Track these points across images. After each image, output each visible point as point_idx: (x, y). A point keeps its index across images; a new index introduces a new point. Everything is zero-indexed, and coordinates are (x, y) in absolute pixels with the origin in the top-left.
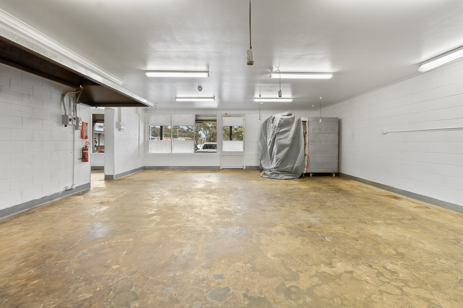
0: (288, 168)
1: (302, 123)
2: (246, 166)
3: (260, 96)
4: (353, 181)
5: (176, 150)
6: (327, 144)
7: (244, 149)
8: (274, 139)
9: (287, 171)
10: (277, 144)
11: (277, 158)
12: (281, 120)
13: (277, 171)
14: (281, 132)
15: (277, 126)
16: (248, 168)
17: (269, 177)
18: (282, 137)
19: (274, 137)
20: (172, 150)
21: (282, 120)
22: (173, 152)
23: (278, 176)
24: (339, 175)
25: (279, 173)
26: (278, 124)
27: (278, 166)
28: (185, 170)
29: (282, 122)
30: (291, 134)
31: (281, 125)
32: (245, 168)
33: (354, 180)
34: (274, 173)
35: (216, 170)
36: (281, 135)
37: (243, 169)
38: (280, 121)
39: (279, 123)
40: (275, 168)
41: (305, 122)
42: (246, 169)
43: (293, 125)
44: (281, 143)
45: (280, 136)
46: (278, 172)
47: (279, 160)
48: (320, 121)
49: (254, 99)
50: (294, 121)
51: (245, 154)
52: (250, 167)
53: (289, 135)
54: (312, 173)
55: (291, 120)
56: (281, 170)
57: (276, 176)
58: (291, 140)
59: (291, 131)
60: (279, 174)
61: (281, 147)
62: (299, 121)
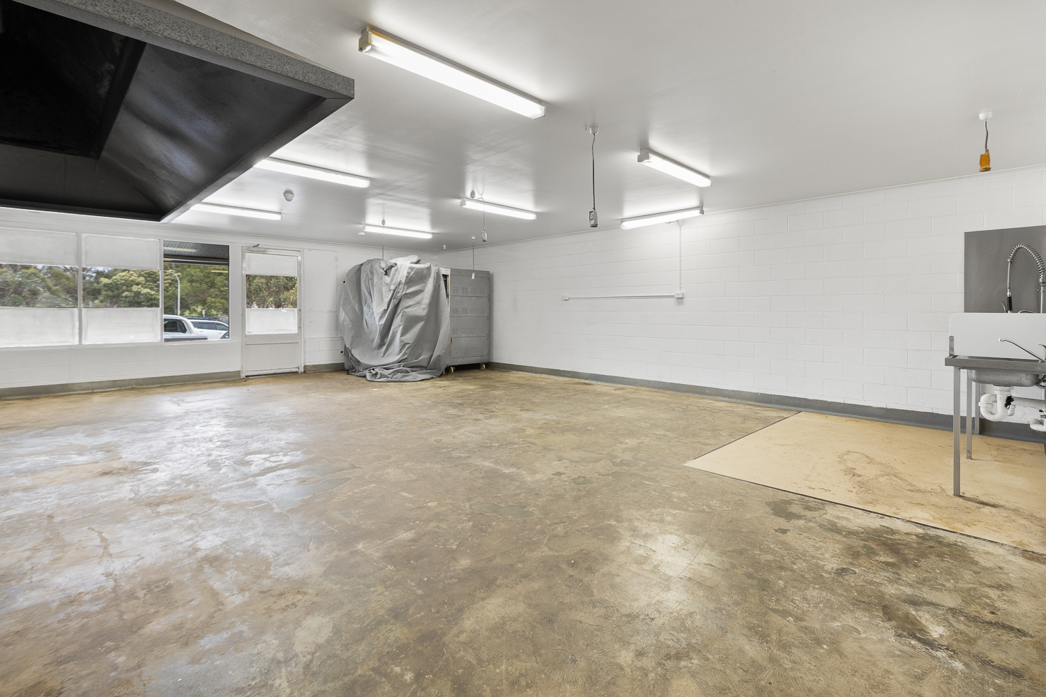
0: (423, 359)
1: (442, 278)
2: (305, 367)
3: (383, 222)
4: (515, 372)
5: (94, 337)
6: (474, 315)
7: (299, 328)
8: (397, 306)
9: (420, 364)
10: (402, 316)
11: (403, 343)
12: (410, 271)
13: (403, 366)
14: (410, 293)
15: (403, 281)
16: (310, 371)
17: (389, 379)
18: (410, 302)
19: (396, 303)
20: (83, 336)
21: (412, 270)
22: (85, 342)
23: (407, 376)
24: (490, 366)
25: (409, 369)
26: (405, 278)
27: (406, 356)
28: (133, 389)
29: (411, 274)
30: (426, 297)
31: (410, 281)
32: (302, 370)
33: (518, 371)
34: (398, 371)
35: (229, 382)
36: (409, 298)
37: (297, 372)
38: (409, 273)
39: (407, 277)
40: (400, 362)
41: (445, 276)
42: (305, 372)
43: (427, 281)
44: (411, 314)
45: (408, 300)
46: (405, 368)
47: (407, 346)
48: (473, 277)
49: (367, 227)
50: (430, 275)
51: (303, 339)
52: (314, 366)
53: (422, 299)
54: (453, 366)
55: (425, 272)
56: (410, 365)
57: (404, 376)
58: (427, 308)
59: (424, 293)
60: (408, 372)
61: (410, 322)
62: (438, 273)
